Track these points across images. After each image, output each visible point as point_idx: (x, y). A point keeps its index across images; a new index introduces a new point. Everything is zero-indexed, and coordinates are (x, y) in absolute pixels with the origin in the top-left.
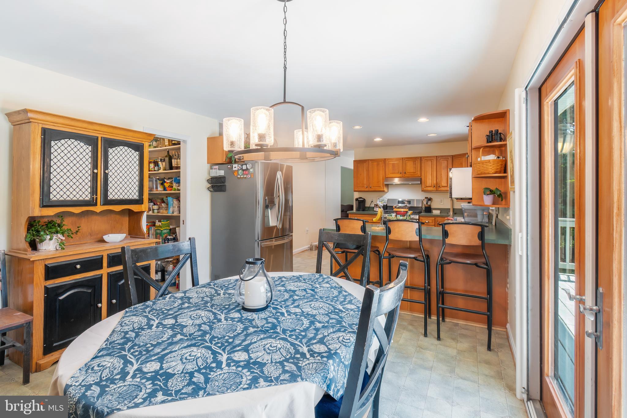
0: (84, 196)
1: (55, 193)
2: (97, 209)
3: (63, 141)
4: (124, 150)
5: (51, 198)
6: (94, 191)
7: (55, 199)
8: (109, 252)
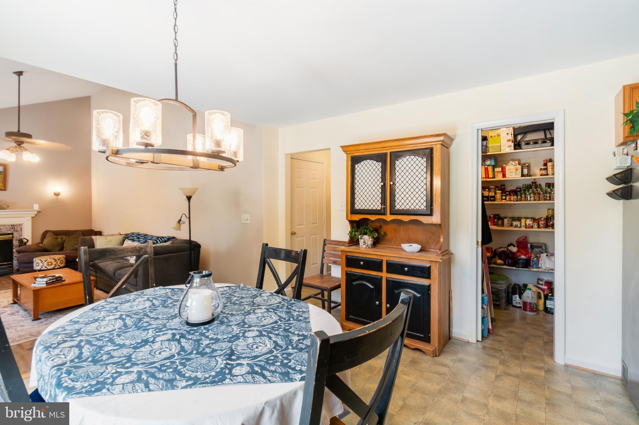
0: (376, 206)
1: (358, 203)
2: (388, 218)
3: (362, 163)
4: (410, 160)
5: (356, 207)
6: (383, 202)
7: (358, 208)
8: (388, 259)
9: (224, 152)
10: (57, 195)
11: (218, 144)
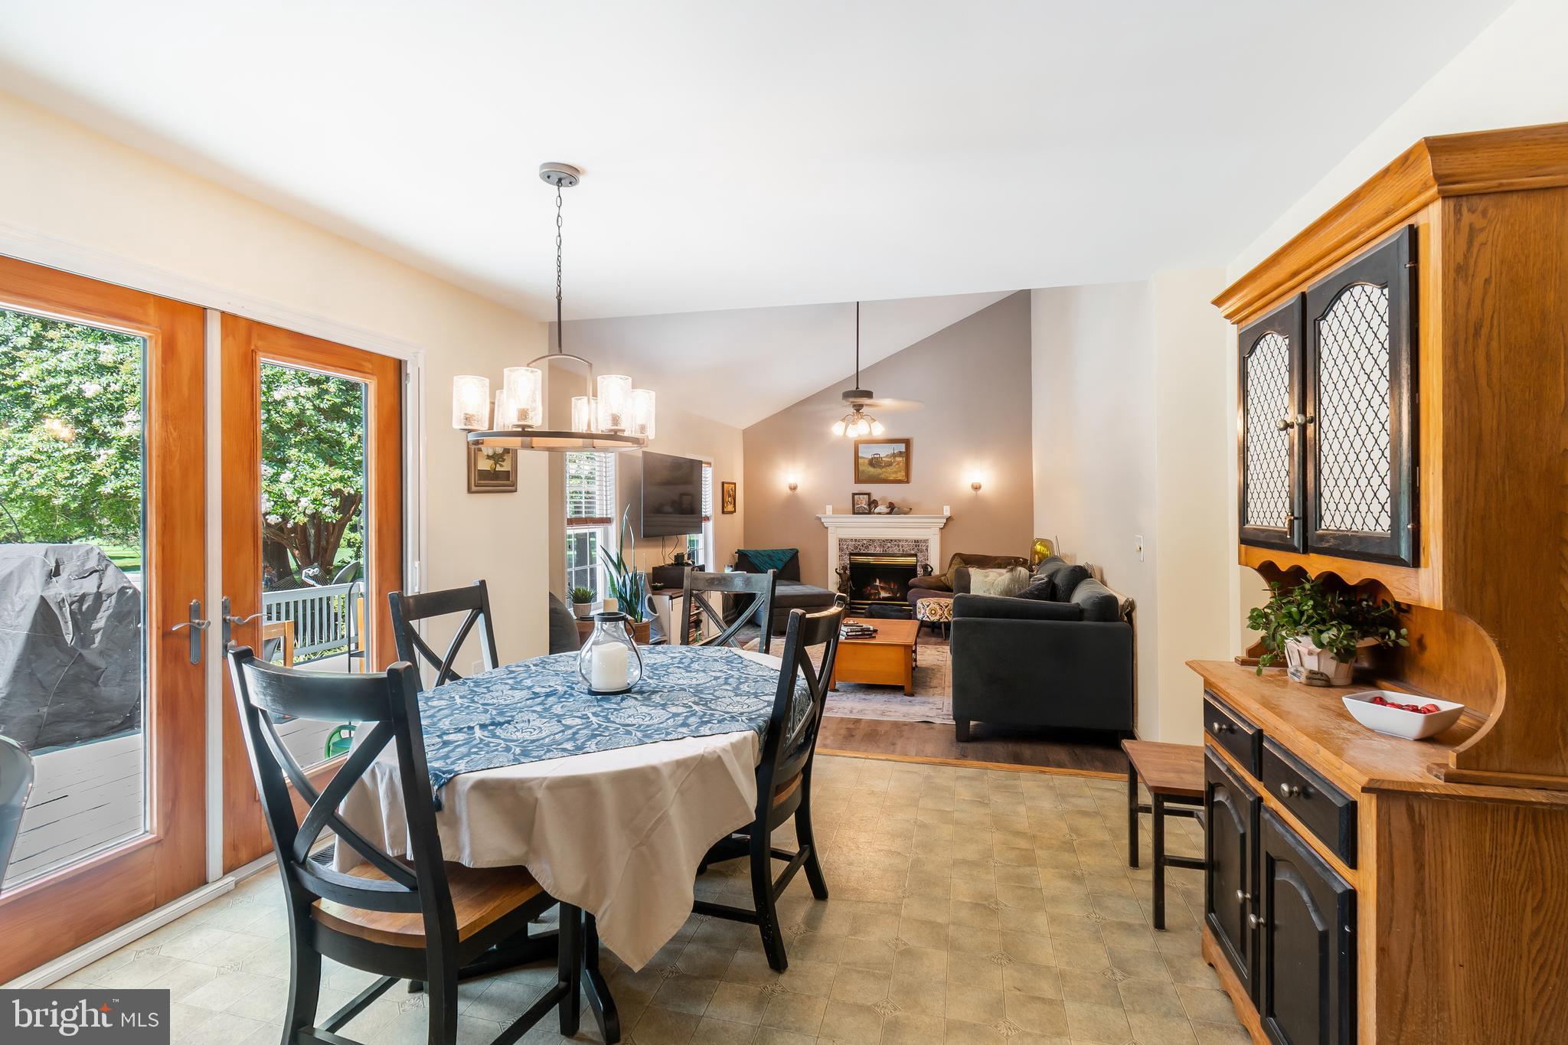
9: (624, 431)
10: (977, 488)
11: (615, 420)
